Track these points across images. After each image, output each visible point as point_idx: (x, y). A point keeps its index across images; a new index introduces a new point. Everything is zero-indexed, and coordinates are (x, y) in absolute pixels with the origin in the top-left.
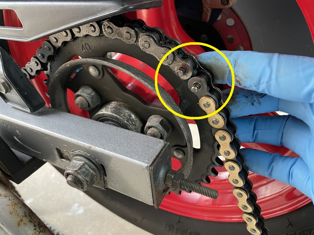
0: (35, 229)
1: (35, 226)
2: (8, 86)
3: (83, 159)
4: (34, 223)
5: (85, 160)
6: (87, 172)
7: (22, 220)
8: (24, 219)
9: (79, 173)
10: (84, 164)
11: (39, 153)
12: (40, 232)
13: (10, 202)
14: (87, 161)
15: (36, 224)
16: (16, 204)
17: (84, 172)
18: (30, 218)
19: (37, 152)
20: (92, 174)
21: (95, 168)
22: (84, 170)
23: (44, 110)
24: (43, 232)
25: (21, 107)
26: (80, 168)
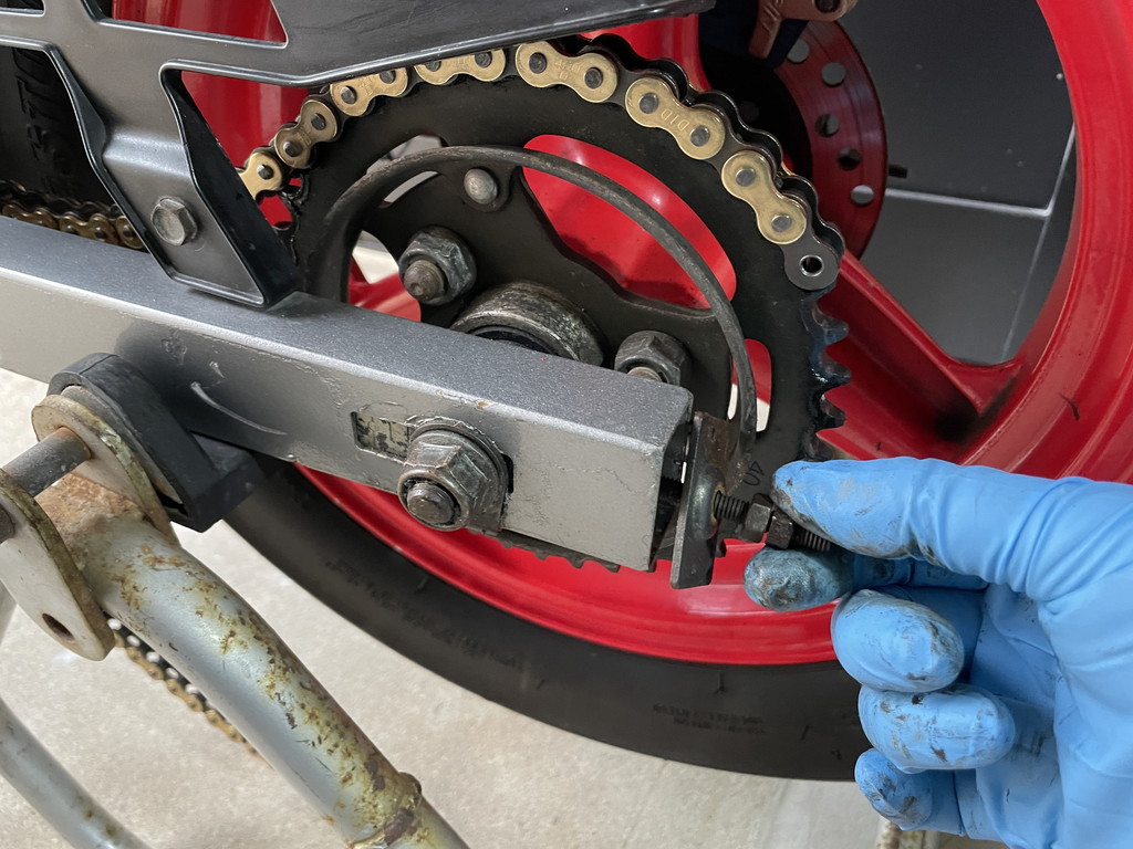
0: (272, 662)
1: (270, 651)
2: (194, 223)
3: (455, 437)
4: (267, 643)
5: (462, 440)
6: (469, 474)
7: (232, 634)
8: (238, 629)
9: (449, 477)
10: (460, 453)
11: (278, 433)
12: (285, 670)
13: (192, 579)
14: (468, 445)
15: (274, 648)
16: (210, 586)
17: (462, 473)
18: (254, 628)
19: (271, 431)
20: (481, 480)
21: (490, 464)
22: (461, 467)
23: (299, 302)
24: (294, 671)
25: (229, 291)
26: (452, 464)
